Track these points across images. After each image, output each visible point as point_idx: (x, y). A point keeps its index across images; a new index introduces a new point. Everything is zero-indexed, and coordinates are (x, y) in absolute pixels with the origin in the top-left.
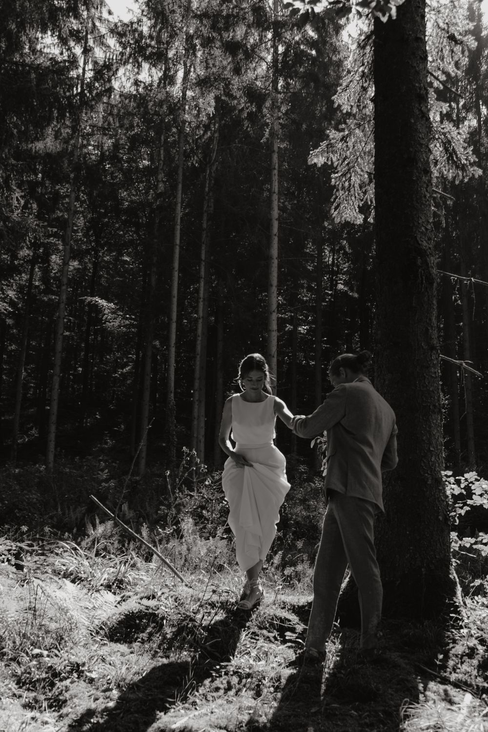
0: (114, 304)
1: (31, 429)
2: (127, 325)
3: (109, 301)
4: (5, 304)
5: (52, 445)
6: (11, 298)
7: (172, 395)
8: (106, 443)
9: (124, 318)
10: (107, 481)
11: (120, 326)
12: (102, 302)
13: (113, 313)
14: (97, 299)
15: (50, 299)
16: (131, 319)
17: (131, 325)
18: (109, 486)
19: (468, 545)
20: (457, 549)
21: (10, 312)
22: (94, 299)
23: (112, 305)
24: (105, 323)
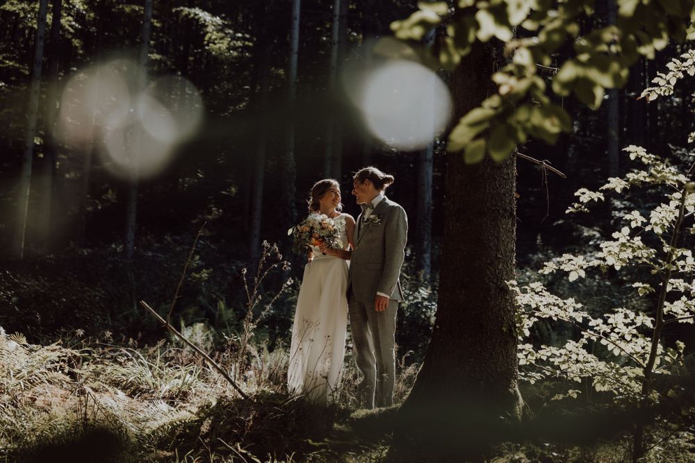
0: (222, 18)
1: (106, 191)
2: (239, 47)
3: (214, 14)
4: (70, 18)
5: (132, 219)
6: (78, 10)
7: (292, 154)
8: (210, 213)
9: (234, 38)
10: (198, 270)
11: (229, 49)
12: (205, 16)
13: (218, 31)
14: (197, 11)
15: (133, 10)
16: (243, 39)
17: (245, 48)
18: (201, 278)
19: (545, 358)
20: (533, 362)
21: (75, 29)
22: (193, 11)
23: (218, 20)
24: (208, 45)
